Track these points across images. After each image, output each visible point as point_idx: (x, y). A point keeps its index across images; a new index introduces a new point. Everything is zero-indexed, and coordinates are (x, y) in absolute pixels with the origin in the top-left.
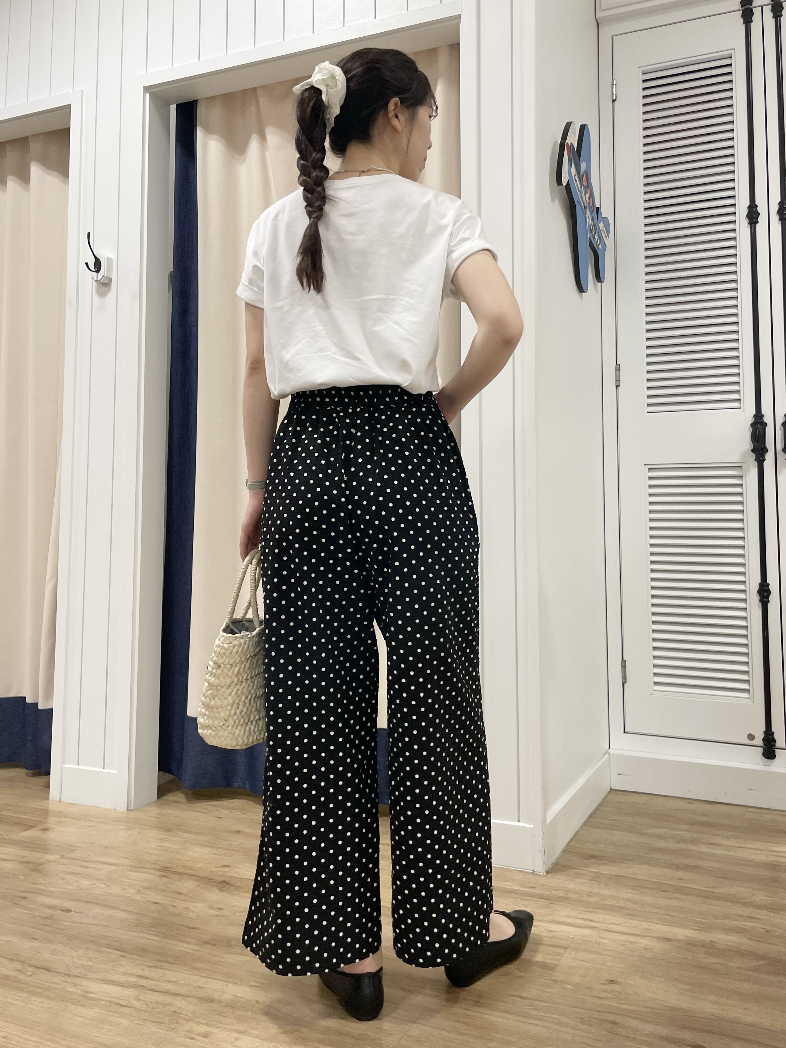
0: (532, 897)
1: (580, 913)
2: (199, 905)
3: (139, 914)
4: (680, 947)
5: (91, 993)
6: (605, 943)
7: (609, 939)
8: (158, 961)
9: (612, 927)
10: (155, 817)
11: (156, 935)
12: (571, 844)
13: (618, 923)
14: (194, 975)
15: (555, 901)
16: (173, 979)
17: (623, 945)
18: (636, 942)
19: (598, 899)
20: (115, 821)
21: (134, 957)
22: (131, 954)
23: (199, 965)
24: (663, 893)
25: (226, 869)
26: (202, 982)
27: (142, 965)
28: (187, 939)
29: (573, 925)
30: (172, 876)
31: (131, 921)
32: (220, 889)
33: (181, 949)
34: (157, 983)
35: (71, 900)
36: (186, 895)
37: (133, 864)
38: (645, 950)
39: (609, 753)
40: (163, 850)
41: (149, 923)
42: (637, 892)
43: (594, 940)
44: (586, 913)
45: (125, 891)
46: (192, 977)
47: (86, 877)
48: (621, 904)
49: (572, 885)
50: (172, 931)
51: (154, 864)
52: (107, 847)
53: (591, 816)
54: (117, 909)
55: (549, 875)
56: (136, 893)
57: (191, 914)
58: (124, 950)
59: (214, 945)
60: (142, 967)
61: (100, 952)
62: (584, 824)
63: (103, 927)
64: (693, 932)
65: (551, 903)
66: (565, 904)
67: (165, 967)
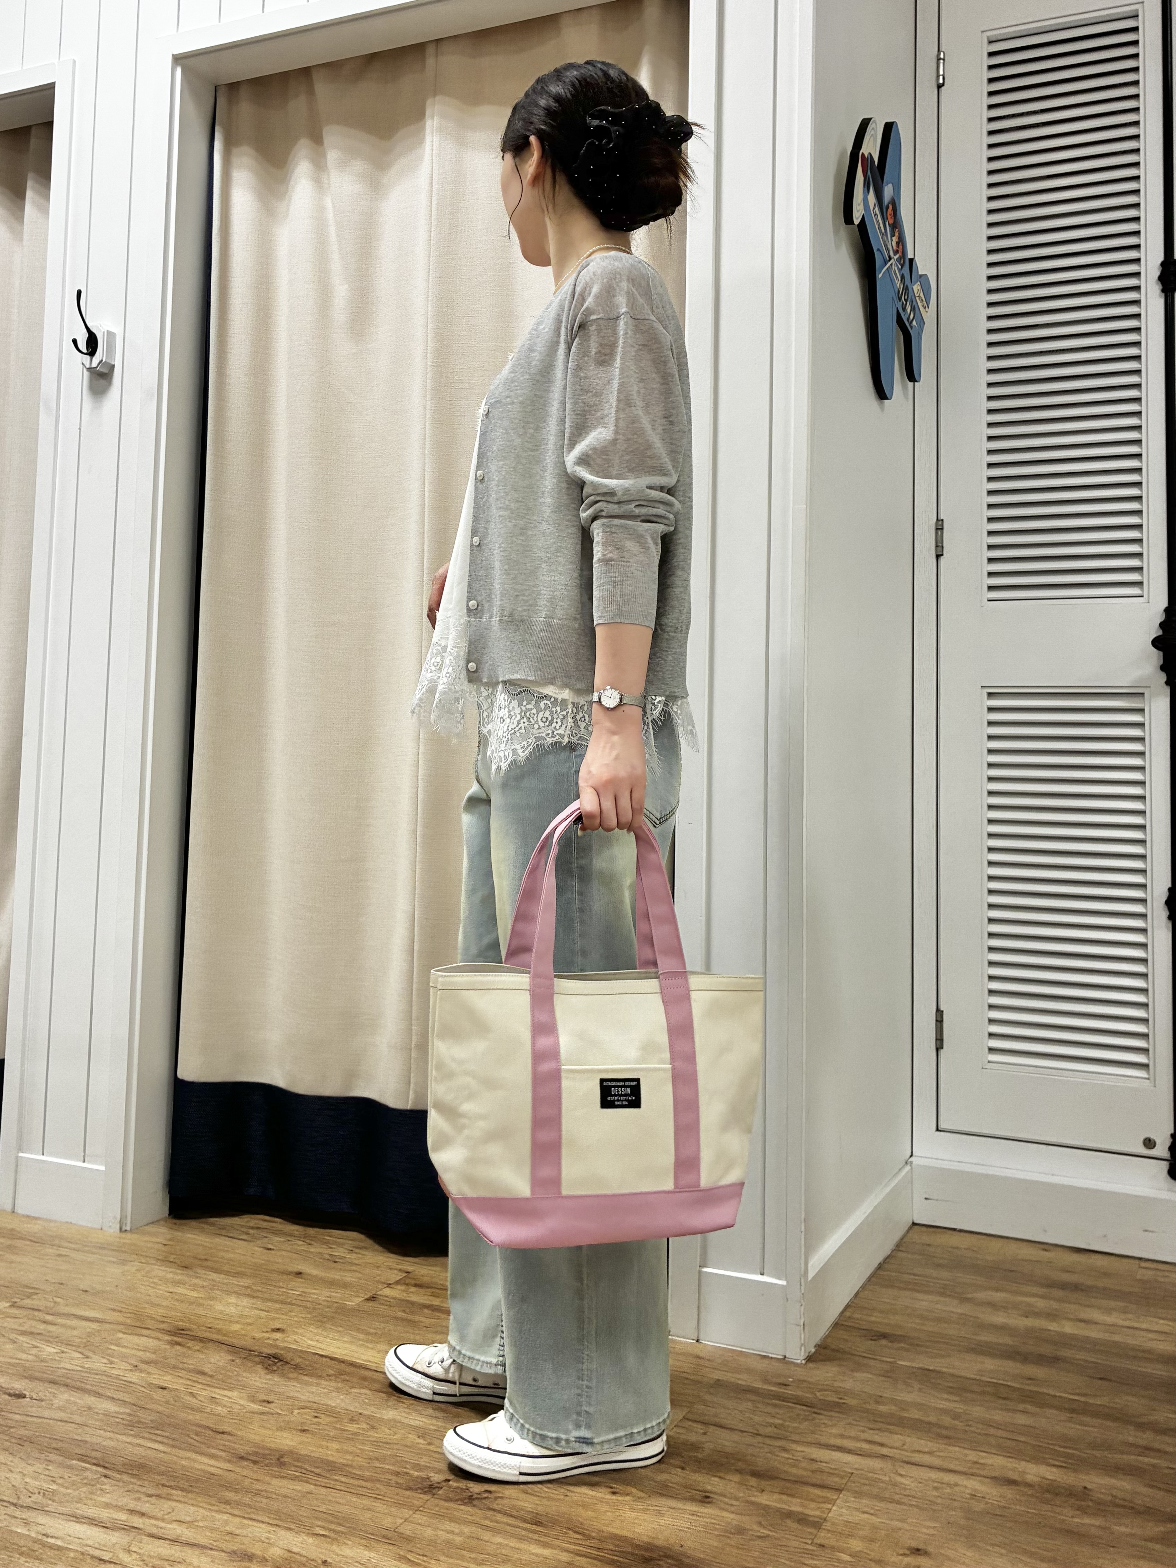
0: (783, 1401)
1: (863, 1432)
2: (234, 1394)
3: (134, 1405)
4: (1032, 1496)
5: (52, 1537)
6: (905, 1485)
7: (911, 1477)
8: (163, 1485)
9: (917, 1458)
10: (165, 1245)
11: (160, 1442)
12: (847, 1314)
13: (926, 1450)
14: (222, 1512)
15: (820, 1409)
16: (188, 1519)
17: (936, 1488)
18: (956, 1485)
19: (894, 1408)
20: (100, 1248)
21: (125, 1477)
22: (118, 1471)
23: (230, 1495)
24: (1001, 1401)
25: (278, 1335)
26: (234, 1524)
27: (138, 1491)
28: (213, 1451)
29: (849, 1451)
30: (190, 1344)
31: (121, 1417)
32: (266, 1368)
33: (203, 1467)
34: (163, 1525)
35: (26, 1378)
36: (211, 1376)
37: (128, 1321)
38: (973, 1499)
39: (911, 1163)
40: (177, 1300)
41: (151, 1421)
42: (957, 1399)
43: (887, 1479)
44: (872, 1432)
45: (113, 1366)
46: (218, 1516)
47: (50, 1339)
48: (932, 1419)
49: (848, 1384)
50: (188, 1436)
51: (163, 1322)
52: (86, 1291)
53: (880, 1267)
54: (98, 1395)
55: (811, 1365)
56: (131, 1370)
57: (220, 1408)
58: (107, 1465)
59: (255, 1462)
60: (137, 1495)
61: (70, 1467)
62: (869, 1279)
63: (73, 1425)
64: (1054, 1470)
65: (815, 1413)
66: (837, 1415)
67: (175, 1498)
